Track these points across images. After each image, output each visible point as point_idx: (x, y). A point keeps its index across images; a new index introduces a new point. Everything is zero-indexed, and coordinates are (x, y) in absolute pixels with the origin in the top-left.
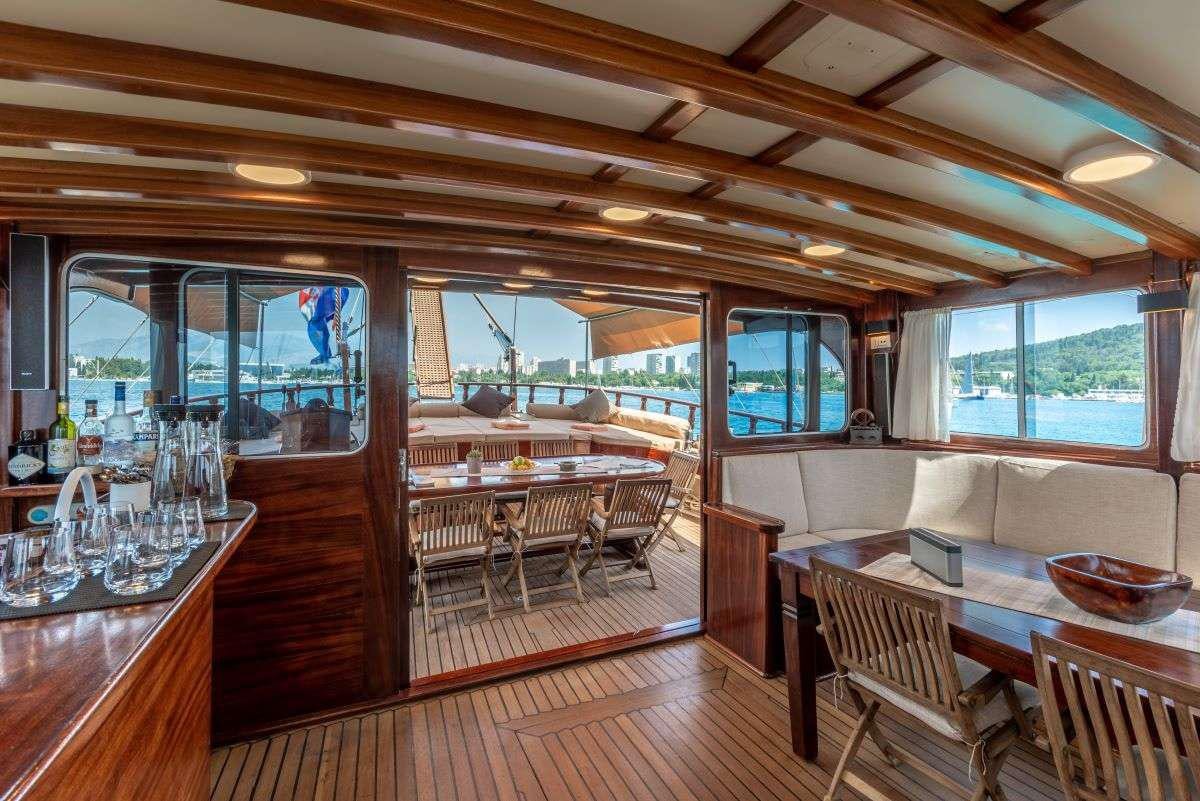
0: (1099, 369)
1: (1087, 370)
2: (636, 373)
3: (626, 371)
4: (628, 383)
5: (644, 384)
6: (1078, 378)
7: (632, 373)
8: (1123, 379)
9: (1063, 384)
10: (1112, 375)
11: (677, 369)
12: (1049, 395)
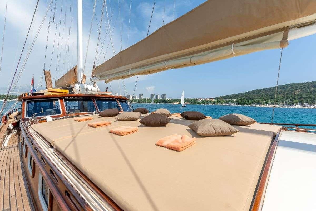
0: (254, 99)
1: (252, 99)
2: (148, 99)
3: (145, 99)
4: (145, 102)
5: (150, 102)
6: (250, 101)
7: (147, 99)
8: (259, 101)
9: (246, 102)
10: (257, 100)
11: (158, 98)
12: (243, 105)
